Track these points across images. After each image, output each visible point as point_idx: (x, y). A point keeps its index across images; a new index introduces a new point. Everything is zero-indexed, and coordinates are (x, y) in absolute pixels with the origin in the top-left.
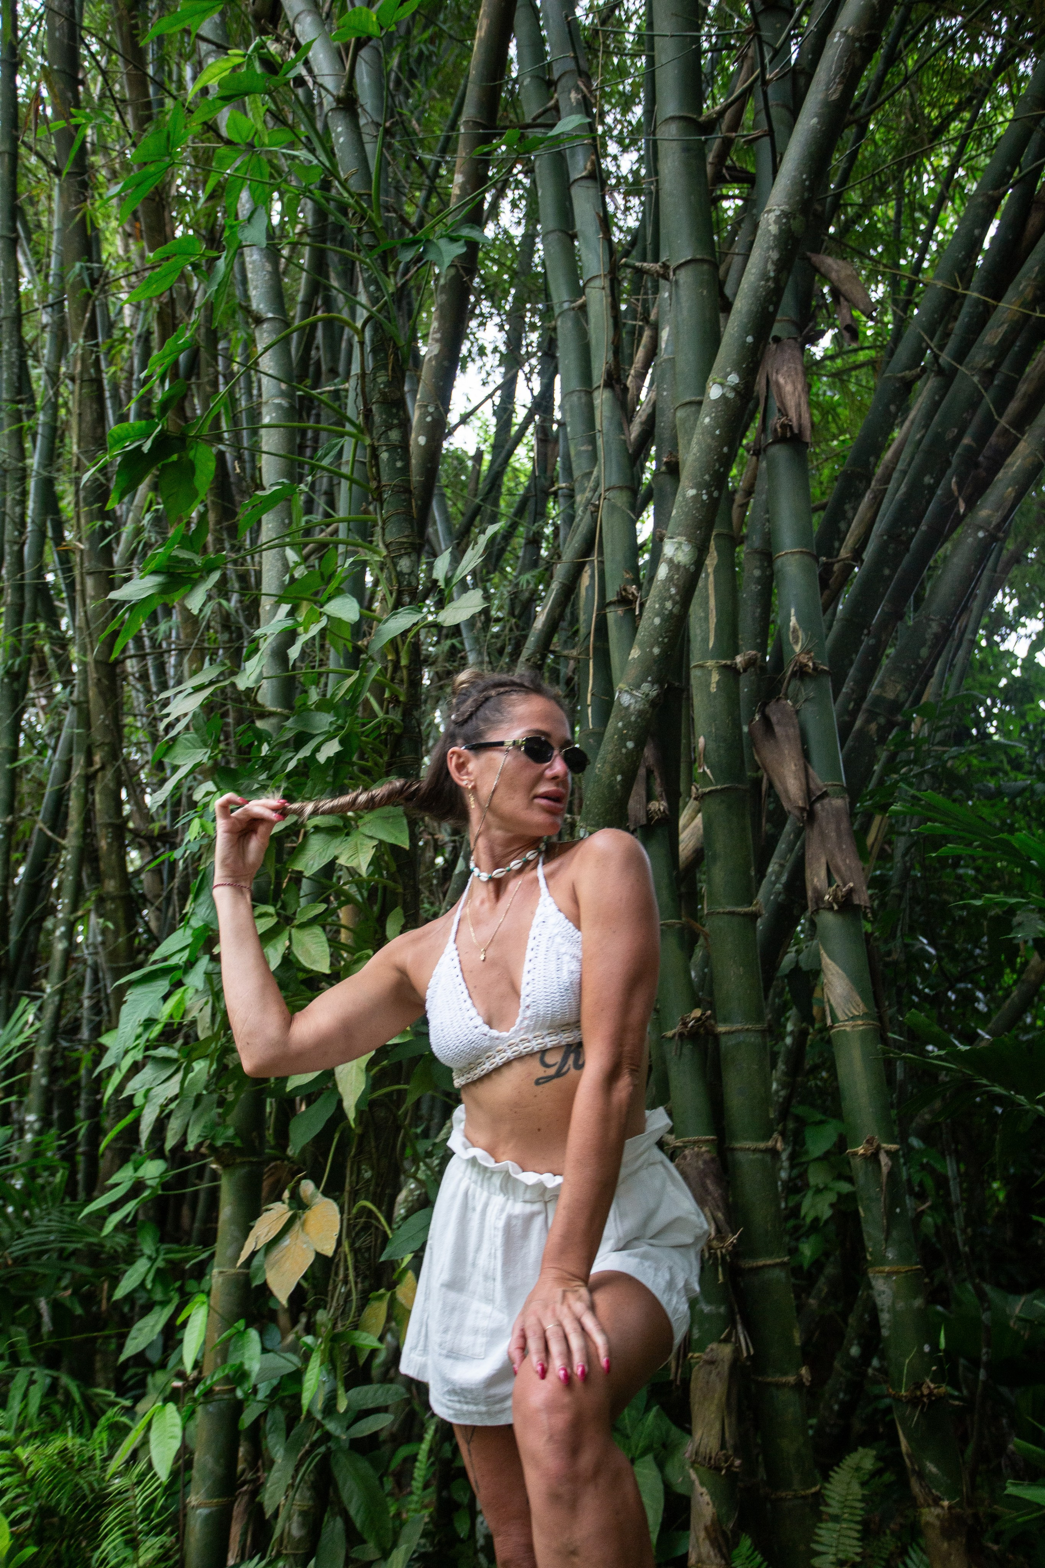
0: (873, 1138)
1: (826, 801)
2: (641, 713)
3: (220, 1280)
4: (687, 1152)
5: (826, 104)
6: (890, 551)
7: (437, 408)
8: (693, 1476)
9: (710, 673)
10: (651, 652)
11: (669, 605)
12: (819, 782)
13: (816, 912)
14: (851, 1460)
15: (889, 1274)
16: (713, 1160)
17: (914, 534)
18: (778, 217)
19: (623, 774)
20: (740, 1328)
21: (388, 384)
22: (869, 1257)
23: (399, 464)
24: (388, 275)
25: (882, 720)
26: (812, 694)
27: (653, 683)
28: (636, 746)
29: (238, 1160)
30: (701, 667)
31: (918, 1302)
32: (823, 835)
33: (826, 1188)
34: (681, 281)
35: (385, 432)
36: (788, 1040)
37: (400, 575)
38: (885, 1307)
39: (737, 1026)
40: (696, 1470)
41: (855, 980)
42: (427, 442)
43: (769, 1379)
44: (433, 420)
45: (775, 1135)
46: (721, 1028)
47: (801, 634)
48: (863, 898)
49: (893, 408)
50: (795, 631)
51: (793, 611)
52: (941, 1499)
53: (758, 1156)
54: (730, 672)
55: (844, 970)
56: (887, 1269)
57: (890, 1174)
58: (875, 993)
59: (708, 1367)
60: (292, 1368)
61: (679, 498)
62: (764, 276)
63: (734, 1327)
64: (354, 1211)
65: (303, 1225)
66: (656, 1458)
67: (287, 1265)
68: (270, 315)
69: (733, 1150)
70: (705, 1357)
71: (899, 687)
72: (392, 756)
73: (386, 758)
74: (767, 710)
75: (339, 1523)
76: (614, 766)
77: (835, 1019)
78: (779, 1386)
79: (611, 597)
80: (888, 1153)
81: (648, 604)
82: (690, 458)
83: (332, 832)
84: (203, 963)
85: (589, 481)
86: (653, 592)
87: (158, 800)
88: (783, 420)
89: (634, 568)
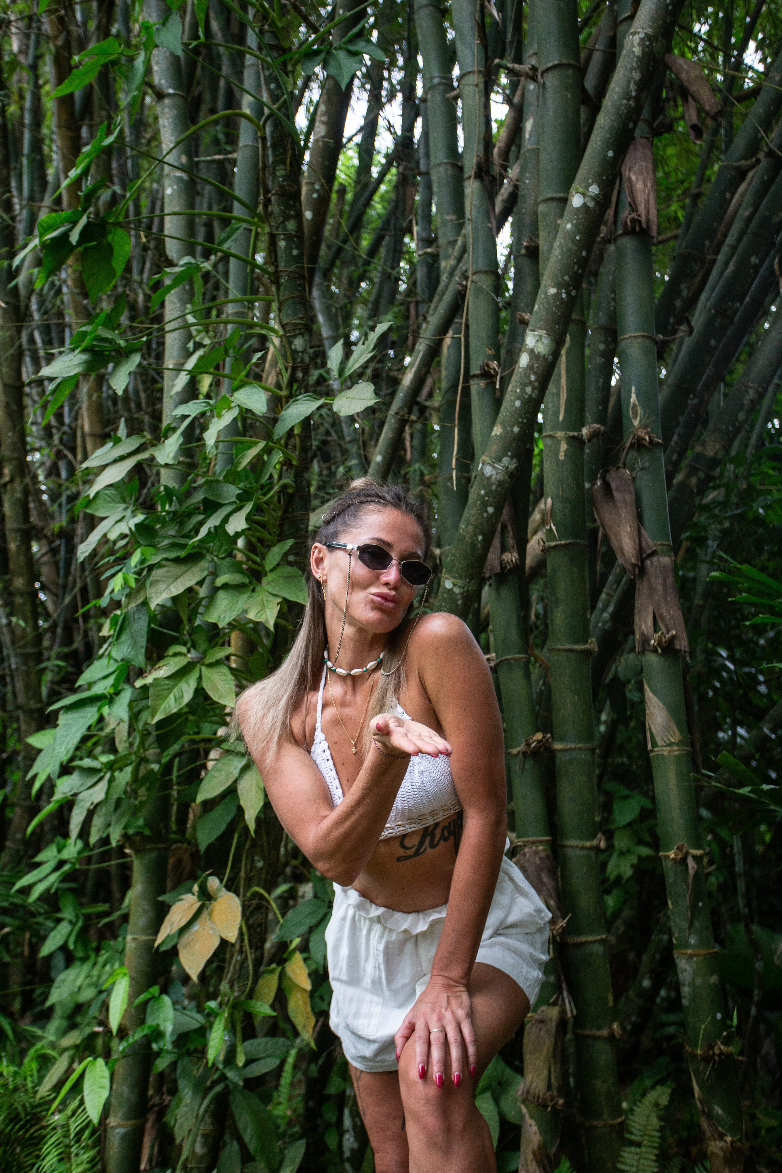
0: (683, 846)
1: (655, 559)
2: (500, 483)
3: (134, 945)
4: (526, 850)
6: (717, 324)
7: (322, 186)
8: (524, 1110)
9: (559, 442)
10: (512, 431)
11: (528, 390)
12: (650, 542)
13: (643, 653)
14: (651, 1097)
15: (691, 956)
16: (548, 857)
17: (738, 309)
18: (642, 39)
19: (483, 534)
20: (565, 994)
21: (286, 178)
22: (674, 941)
23: (295, 252)
24: (287, 74)
25: (701, 475)
26: (647, 464)
27: (512, 458)
28: (495, 511)
29: (148, 847)
30: (552, 437)
31: (714, 979)
32: (652, 590)
33: (629, 851)
34: (548, 84)
35: (283, 222)
36: (602, 728)
37: (294, 352)
38: (687, 983)
39: (571, 745)
40: (527, 1107)
41: (672, 711)
42: (314, 216)
43: (587, 1032)
44: (319, 196)
45: (599, 835)
46: (558, 746)
47: (639, 410)
48: (682, 644)
50: (634, 407)
51: (633, 389)
52: (724, 1135)
53: (585, 852)
54: (576, 442)
55: (664, 703)
56: (689, 952)
57: (696, 875)
58: (689, 722)
59: (539, 1026)
60: (199, 1025)
61: (541, 295)
62: (627, 95)
63: (561, 993)
64: (249, 894)
65: (210, 914)
66: (493, 1094)
67: (197, 947)
68: (171, 91)
69: (564, 846)
70: (536, 1017)
71: (718, 446)
72: (285, 512)
73: (280, 513)
74: (608, 477)
75: (235, 1146)
76: (476, 527)
77: (654, 744)
78: (595, 1038)
79: (475, 370)
80: (695, 857)
81: (510, 388)
82: (553, 259)
83: (239, 588)
84: (127, 695)
85: (453, 249)
86: (515, 378)
87: (84, 550)
88: (633, 215)
89: (496, 345)
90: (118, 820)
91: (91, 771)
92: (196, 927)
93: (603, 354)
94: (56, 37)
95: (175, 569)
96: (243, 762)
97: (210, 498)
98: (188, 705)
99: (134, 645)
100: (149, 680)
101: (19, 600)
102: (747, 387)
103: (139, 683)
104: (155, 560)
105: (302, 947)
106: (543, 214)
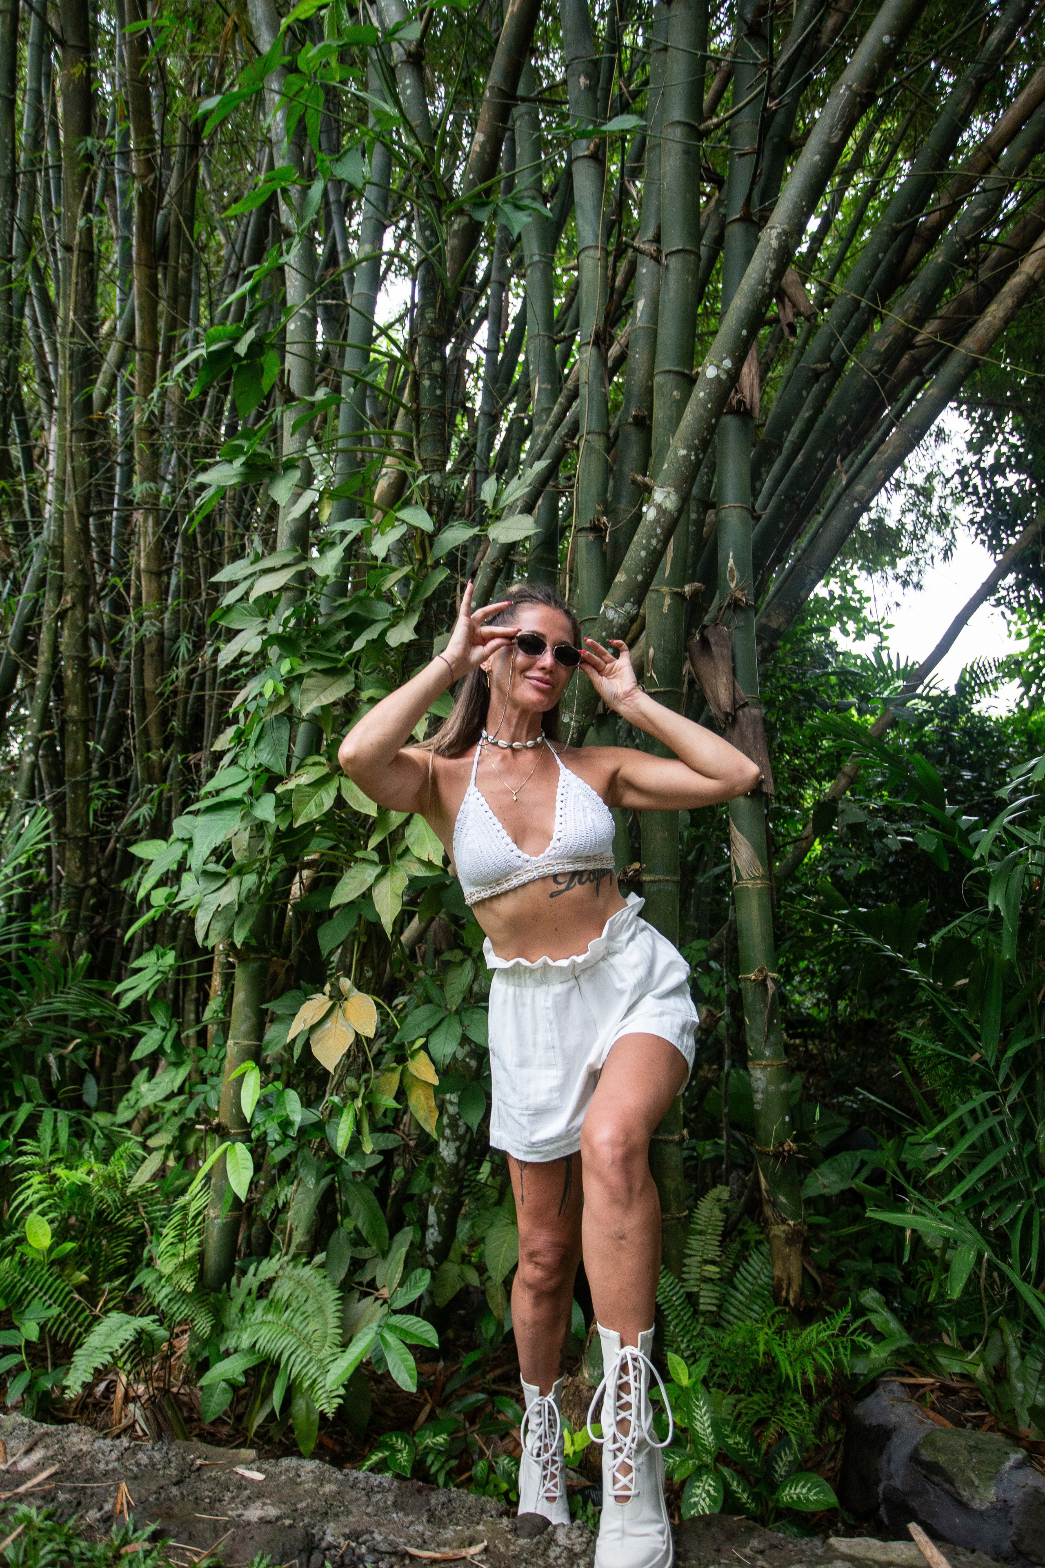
0: (762, 968)
1: (746, 709)
2: (621, 627)
3: (236, 1049)
5: (826, 144)
6: (786, 509)
9: (664, 597)
10: (636, 578)
11: (654, 542)
12: (743, 695)
14: (713, 1193)
15: (765, 1066)
18: (779, 234)
21: (435, 320)
22: (750, 1054)
23: (438, 392)
26: (741, 623)
27: (634, 603)
29: (252, 959)
30: (657, 591)
31: (784, 1087)
32: (743, 737)
34: (671, 266)
35: (429, 362)
37: (431, 487)
38: (760, 1090)
39: (661, 877)
41: (756, 847)
46: (646, 878)
47: (736, 573)
48: (769, 788)
49: (804, 393)
50: (732, 570)
51: (731, 555)
52: (787, 1220)
54: (678, 596)
55: (748, 840)
56: (764, 1062)
57: (774, 995)
61: (670, 455)
62: (762, 282)
65: (344, 1012)
67: (331, 1042)
74: (706, 633)
77: (739, 877)
78: (666, 1142)
79: (584, 524)
80: (773, 979)
81: (635, 538)
82: (684, 424)
84: (268, 801)
85: (548, 416)
86: (640, 529)
87: (222, 659)
88: (739, 396)
89: (604, 502)
90: (241, 926)
91: (216, 875)
92: (328, 1024)
93: (695, 523)
94: (144, 177)
95: (323, 680)
96: (378, 870)
97: (362, 613)
98: (325, 814)
99: (274, 752)
100: (291, 785)
102: (810, 568)
103: (279, 789)
104: (305, 669)
105: (425, 1047)
106: (661, 386)
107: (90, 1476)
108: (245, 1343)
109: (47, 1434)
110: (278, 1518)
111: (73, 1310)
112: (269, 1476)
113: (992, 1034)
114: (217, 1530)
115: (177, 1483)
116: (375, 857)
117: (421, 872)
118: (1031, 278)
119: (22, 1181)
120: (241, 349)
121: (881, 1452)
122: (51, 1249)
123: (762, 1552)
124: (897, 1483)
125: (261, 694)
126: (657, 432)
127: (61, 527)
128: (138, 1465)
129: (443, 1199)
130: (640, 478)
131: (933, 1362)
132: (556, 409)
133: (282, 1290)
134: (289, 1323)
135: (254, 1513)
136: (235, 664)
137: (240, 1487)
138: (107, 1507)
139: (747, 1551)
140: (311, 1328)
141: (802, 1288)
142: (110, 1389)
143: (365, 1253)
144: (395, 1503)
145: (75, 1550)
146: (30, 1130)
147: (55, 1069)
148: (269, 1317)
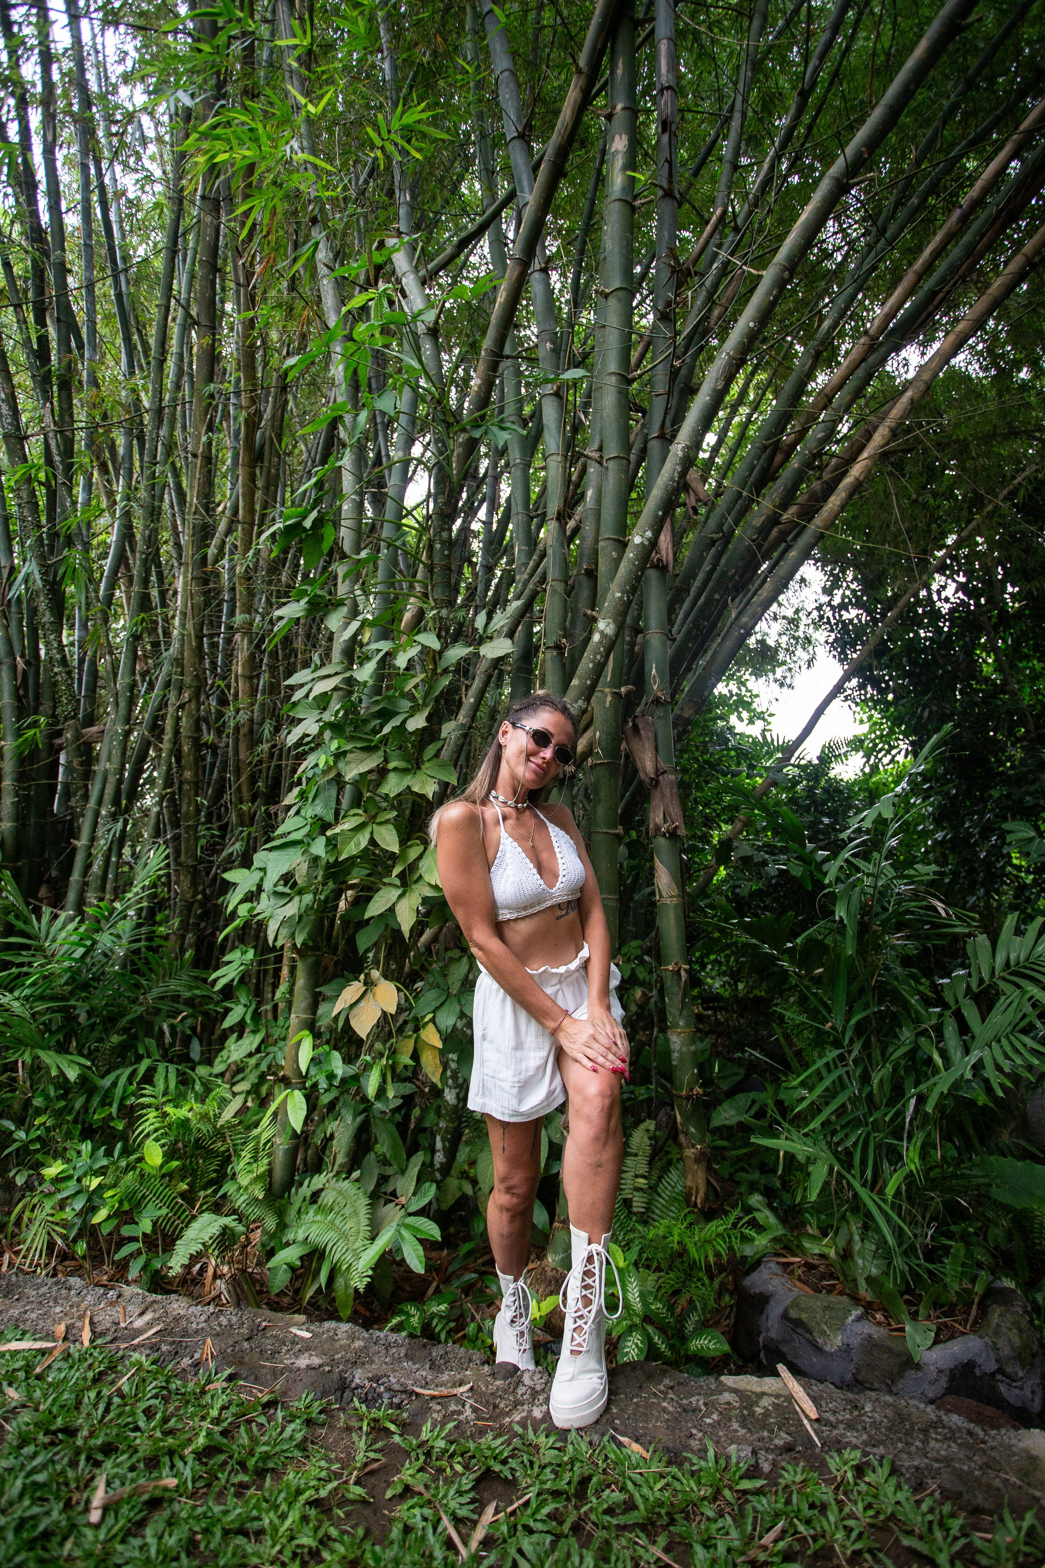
0: (677, 962)
1: (665, 775)
3: (297, 1021)
5: (715, 390)
9: (606, 696)
10: (586, 683)
11: (599, 657)
12: (663, 765)
13: (654, 837)
14: (643, 1126)
15: (680, 1033)
18: (684, 446)
22: (669, 1024)
23: (446, 553)
26: (662, 715)
27: (584, 700)
29: (309, 954)
30: (601, 692)
31: (694, 1048)
32: (663, 796)
34: (610, 467)
37: (441, 618)
38: (676, 1050)
41: (674, 875)
47: (657, 679)
48: (682, 832)
49: (705, 554)
50: (654, 677)
51: (653, 666)
52: (696, 1145)
54: (617, 695)
55: (667, 868)
56: (679, 1030)
57: (685, 981)
60: (354, 1073)
61: (610, 596)
62: (672, 479)
65: (374, 995)
67: (365, 1017)
74: (636, 720)
75: (372, 1156)
77: (661, 896)
79: (550, 643)
80: (684, 969)
81: (585, 655)
83: (404, 771)
84: (321, 841)
85: (526, 570)
86: (589, 648)
87: (292, 739)
88: (658, 556)
89: (564, 629)
90: (301, 931)
91: (283, 895)
92: (362, 1004)
93: (629, 643)
95: (361, 755)
96: (400, 891)
97: (390, 707)
98: (362, 851)
99: (326, 807)
100: (337, 830)
101: (186, 787)
102: (710, 675)
103: (329, 833)
104: (349, 747)
105: (433, 1020)
106: (604, 548)
107: (185, 1333)
108: (301, 1236)
109: (155, 1302)
110: (320, 1366)
111: (177, 1211)
112: (315, 1335)
113: (840, 1008)
114: (276, 1373)
115: (248, 1340)
116: (398, 882)
117: (430, 893)
118: (857, 479)
119: (143, 1116)
120: (308, 524)
121: (761, 1313)
122: (162, 1166)
123: (672, 1388)
124: (773, 1334)
125: (317, 765)
126: (601, 581)
127: (182, 645)
128: (220, 1325)
129: (447, 1131)
130: (589, 612)
131: (800, 1247)
132: (531, 563)
133: (327, 1198)
134: (332, 1223)
135: (303, 1362)
136: (299, 744)
137: (293, 1343)
138: (197, 1356)
139: (662, 1387)
140: (348, 1226)
141: (706, 1195)
142: (203, 1270)
143: (389, 1171)
144: (406, 1355)
145: (173, 1386)
146: (149, 1078)
147: (167, 1034)
148: (318, 1218)
